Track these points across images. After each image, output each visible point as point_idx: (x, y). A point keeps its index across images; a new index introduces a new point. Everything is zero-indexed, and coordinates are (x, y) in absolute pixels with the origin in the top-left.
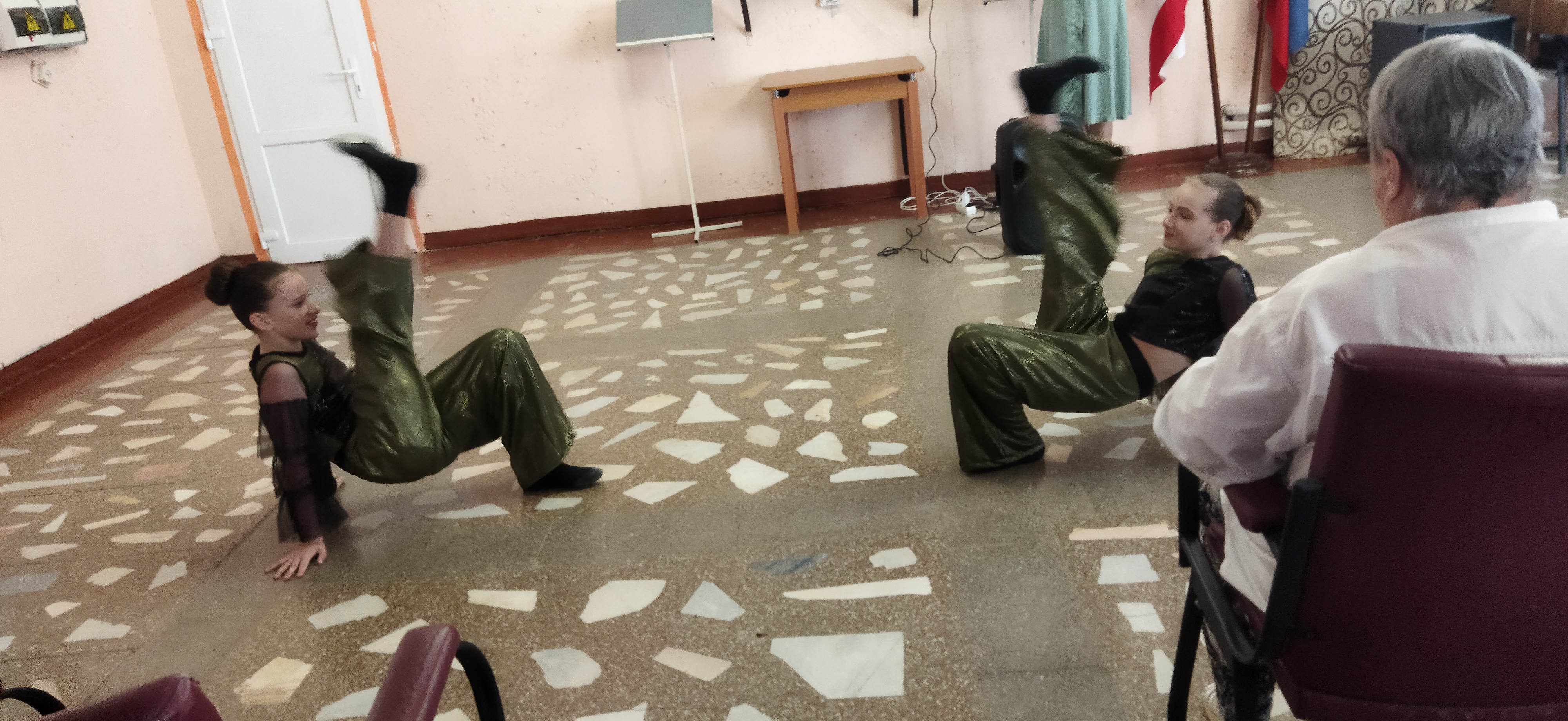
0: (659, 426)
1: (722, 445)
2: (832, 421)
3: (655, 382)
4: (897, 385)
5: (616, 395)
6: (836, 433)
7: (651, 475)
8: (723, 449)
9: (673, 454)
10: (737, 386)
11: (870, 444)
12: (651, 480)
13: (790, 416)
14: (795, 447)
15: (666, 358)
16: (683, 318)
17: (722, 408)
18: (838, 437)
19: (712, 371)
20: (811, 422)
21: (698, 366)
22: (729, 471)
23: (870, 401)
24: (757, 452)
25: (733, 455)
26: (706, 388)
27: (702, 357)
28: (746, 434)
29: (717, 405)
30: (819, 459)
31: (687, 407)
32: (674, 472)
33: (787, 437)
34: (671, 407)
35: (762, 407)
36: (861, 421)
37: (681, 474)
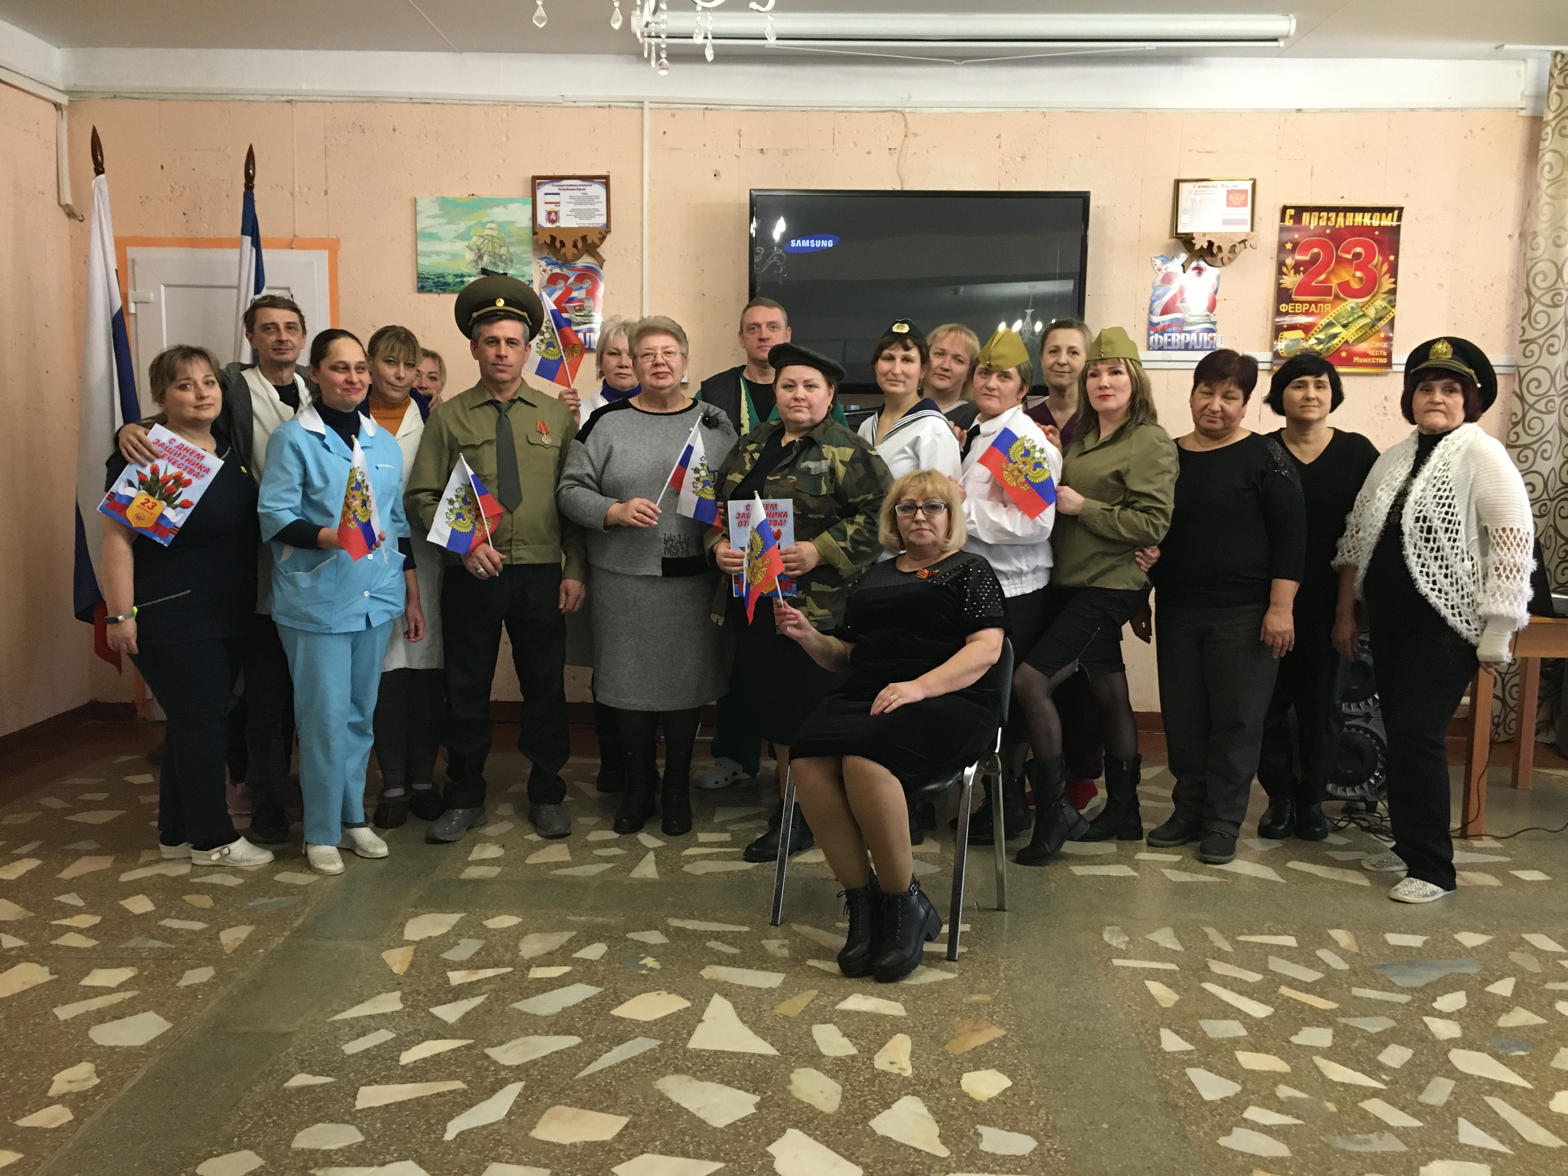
0: (662, 1047)
1: (757, 1098)
2: (917, 1076)
3: (652, 969)
4: (1002, 1025)
5: (598, 985)
6: (926, 1100)
7: (654, 1139)
8: (758, 1106)
9: (684, 1105)
10: (770, 991)
11: (981, 1129)
12: (653, 1152)
13: (853, 1058)
14: (867, 1118)
15: (666, 932)
16: (687, 868)
17: (750, 1028)
18: (930, 1109)
19: (732, 961)
20: (885, 1074)
21: (712, 949)
22: (771, 1149)
23: (968, 1048)
24: (811, 1120)
25: (774, 1120)
26: (727, 991)
27: (717, 936)
28: (790, 1082)
29: (744, 1022)
30: (906, 1147)
31: (701, 1021)
32: (687, 1139)
33: (852, 1096)
34: (677, 1016)
35: (809, 1035)
36: (959, 1082)
37: (699, 1145)
